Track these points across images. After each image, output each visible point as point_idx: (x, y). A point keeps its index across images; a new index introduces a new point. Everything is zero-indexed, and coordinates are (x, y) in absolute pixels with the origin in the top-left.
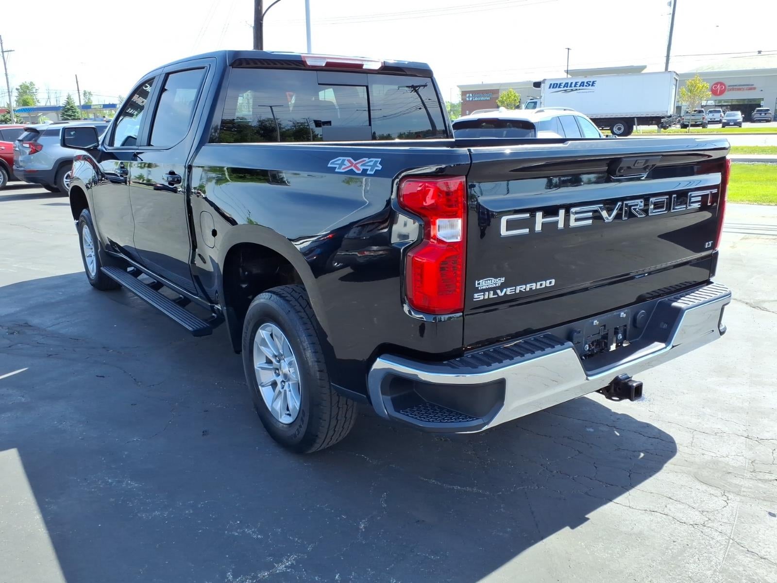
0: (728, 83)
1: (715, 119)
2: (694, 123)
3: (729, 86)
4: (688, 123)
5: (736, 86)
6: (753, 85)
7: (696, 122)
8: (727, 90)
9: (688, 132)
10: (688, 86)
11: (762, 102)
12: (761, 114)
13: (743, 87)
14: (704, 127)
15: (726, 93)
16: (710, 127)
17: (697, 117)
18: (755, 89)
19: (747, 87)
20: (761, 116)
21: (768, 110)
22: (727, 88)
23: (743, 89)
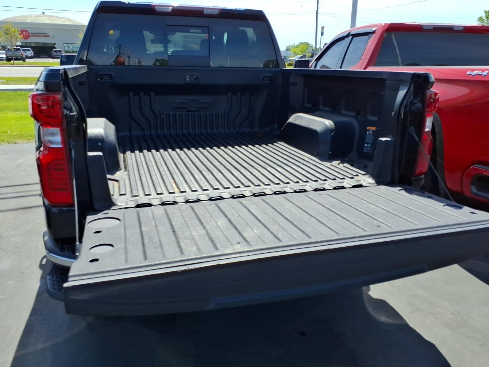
0: (30, 31)
1: (28, 55)
2: (16, 58)
3: (32, 33)
4: (11, 58)
5: (36, 33)
6: (47, 34)
7: (17, 57)
8: (30, 36)
9: (14, 64)
10: (4, 30)
11: (55, 45)
12: (57, 53)
13: (41, 35)
14: (24, 60)
15: (31, 38)
16: (27, 60)
17: (17, 53)
18: (48, 36)
19: (43, 35)
20: (57, 55)
21: (61, 51)
22: (31, 34)
23: (42, 36)
